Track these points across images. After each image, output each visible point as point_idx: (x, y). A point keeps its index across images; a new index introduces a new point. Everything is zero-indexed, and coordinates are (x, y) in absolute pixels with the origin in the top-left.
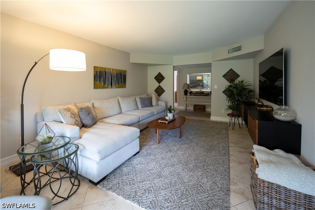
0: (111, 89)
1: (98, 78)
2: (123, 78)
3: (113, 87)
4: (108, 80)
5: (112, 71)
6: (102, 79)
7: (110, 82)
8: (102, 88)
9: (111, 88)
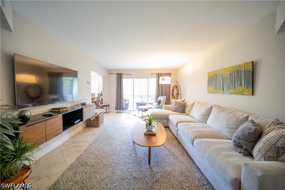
0: (223, 95)
1: (210, 83)
2: (243, 77)
3: (225, 92)
4: (220, 84)
5: (224, 71)
6: (213, 83)
7: (221, 86)
8: (213, 93)
9: (222, 93)
